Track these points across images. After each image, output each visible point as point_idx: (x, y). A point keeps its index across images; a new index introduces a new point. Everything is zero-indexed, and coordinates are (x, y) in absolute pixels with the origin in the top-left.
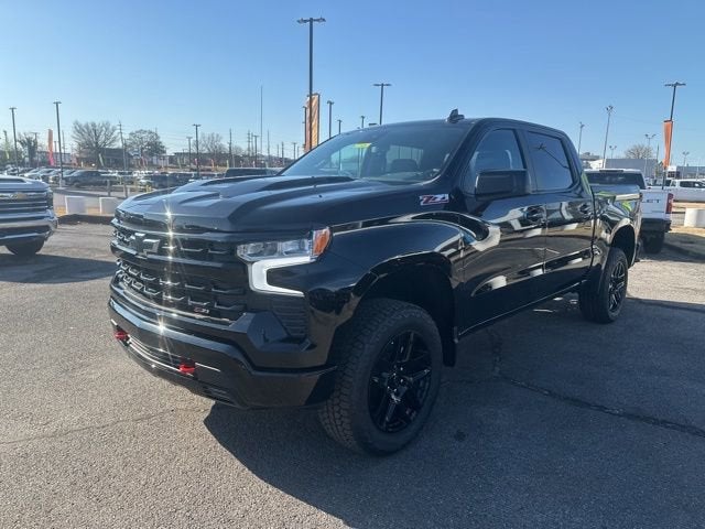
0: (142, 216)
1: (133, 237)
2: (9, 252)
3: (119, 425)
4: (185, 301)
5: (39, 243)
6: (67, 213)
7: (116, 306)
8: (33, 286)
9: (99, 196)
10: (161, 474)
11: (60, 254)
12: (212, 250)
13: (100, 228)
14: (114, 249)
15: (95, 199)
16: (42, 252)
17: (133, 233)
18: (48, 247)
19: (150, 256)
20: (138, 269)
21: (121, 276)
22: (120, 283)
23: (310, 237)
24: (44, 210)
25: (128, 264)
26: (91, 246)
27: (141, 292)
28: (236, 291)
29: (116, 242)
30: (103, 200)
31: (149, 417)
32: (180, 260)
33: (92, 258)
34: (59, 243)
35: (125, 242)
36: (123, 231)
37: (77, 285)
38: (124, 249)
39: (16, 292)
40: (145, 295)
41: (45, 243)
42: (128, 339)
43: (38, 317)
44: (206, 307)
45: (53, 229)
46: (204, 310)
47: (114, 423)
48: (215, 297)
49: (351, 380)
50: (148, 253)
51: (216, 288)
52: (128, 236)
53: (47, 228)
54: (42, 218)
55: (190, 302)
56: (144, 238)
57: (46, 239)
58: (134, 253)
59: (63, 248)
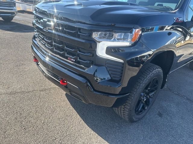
0: (46, 12)
1: (42, 21)
2: (2, 20)
3: (34, 92)
4: (64, 54)
5: (12, 18)
6: (21, 9)
7: (34, 49)
8: (9, 32)
9: (31, 5)
10: (49, 118)
11: (18, 22)
12: (80, 32)
13: (31, 15)
14: (34, 24)
15: (30, 6)
16: (13, 21)
17: (42, 18)
18: (14, 20)
19: (49, 30)
20: (44, 35)
21: (36, 36)
22: (36, 39)
23: (131, 32)
24: (13, 7)
25: (40, 32)
26: (28, 21)
27: (44, 45)
28: (89, 54)
29: (34, 21)
30: (32, 7)
31: (45, 90)
32: (63, 35)
33: (28, 25)
34: (18, 19)
35: (38, 22)
36: (37, 17)
37: (23, 34)
38: (38, 25)
39: (3, 33)
40: (46, 46)
41: (14, 18)
42: (38, 62)
43: (10, 44)
44: (74, 59)
45: (16, 14)
46: (72, 60)
47: (32, 91)
48: (78, 55)
49: (133, 98)
50: (49, 29)
51: (80, 51)
52: (40, 20)
53: (14, 13)
54: (12, 9)
55: (66, 55)
56: (47, 21)
57: (14, 17)
58: (42, 28)
59: (20, 21)
